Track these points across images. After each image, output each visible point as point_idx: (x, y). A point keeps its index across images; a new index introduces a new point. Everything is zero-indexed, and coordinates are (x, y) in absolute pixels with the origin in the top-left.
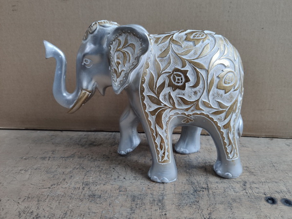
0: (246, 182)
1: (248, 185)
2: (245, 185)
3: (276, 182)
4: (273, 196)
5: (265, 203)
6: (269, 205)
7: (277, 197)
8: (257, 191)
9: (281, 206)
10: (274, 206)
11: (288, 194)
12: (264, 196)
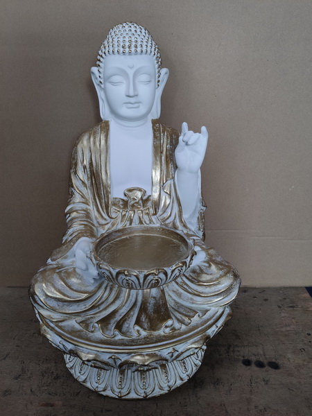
0: (230, 346)
1: (231, 349)
2: (229, 349)
3: (256, 346)
4: (250, 358)
5: (242, 365)
6: (244, 367)
7: (254, 359)
8: (237, 354)
9: (254, 367)
10: (248, 367)
11: (263, 357)
12: (242, 358)
